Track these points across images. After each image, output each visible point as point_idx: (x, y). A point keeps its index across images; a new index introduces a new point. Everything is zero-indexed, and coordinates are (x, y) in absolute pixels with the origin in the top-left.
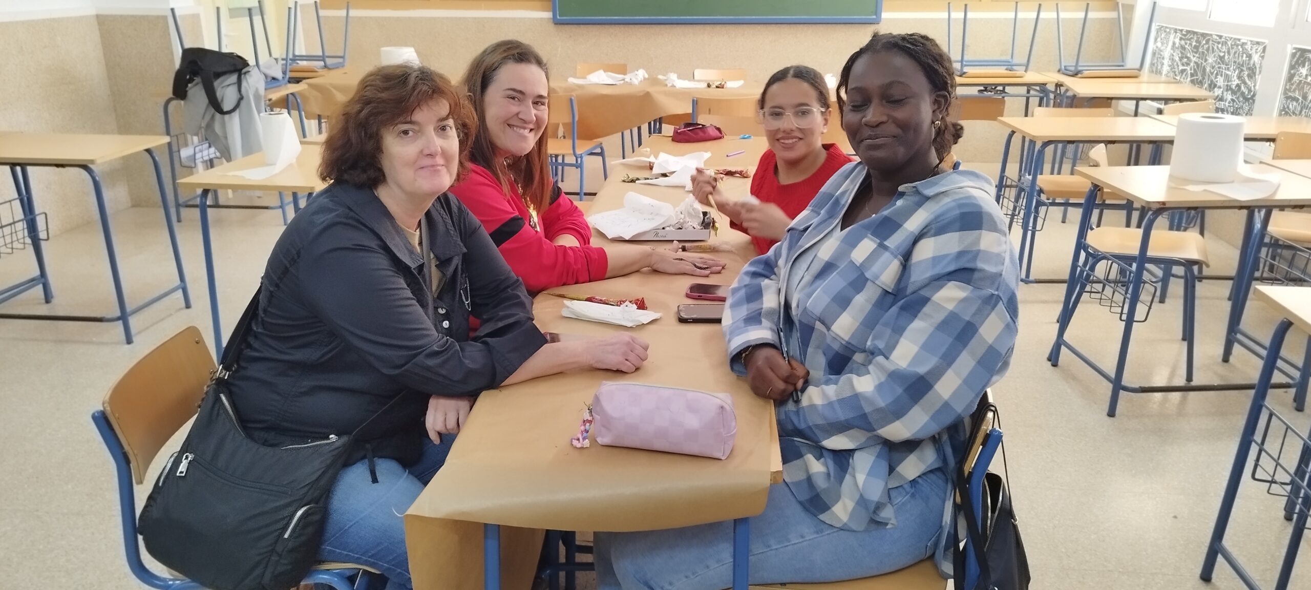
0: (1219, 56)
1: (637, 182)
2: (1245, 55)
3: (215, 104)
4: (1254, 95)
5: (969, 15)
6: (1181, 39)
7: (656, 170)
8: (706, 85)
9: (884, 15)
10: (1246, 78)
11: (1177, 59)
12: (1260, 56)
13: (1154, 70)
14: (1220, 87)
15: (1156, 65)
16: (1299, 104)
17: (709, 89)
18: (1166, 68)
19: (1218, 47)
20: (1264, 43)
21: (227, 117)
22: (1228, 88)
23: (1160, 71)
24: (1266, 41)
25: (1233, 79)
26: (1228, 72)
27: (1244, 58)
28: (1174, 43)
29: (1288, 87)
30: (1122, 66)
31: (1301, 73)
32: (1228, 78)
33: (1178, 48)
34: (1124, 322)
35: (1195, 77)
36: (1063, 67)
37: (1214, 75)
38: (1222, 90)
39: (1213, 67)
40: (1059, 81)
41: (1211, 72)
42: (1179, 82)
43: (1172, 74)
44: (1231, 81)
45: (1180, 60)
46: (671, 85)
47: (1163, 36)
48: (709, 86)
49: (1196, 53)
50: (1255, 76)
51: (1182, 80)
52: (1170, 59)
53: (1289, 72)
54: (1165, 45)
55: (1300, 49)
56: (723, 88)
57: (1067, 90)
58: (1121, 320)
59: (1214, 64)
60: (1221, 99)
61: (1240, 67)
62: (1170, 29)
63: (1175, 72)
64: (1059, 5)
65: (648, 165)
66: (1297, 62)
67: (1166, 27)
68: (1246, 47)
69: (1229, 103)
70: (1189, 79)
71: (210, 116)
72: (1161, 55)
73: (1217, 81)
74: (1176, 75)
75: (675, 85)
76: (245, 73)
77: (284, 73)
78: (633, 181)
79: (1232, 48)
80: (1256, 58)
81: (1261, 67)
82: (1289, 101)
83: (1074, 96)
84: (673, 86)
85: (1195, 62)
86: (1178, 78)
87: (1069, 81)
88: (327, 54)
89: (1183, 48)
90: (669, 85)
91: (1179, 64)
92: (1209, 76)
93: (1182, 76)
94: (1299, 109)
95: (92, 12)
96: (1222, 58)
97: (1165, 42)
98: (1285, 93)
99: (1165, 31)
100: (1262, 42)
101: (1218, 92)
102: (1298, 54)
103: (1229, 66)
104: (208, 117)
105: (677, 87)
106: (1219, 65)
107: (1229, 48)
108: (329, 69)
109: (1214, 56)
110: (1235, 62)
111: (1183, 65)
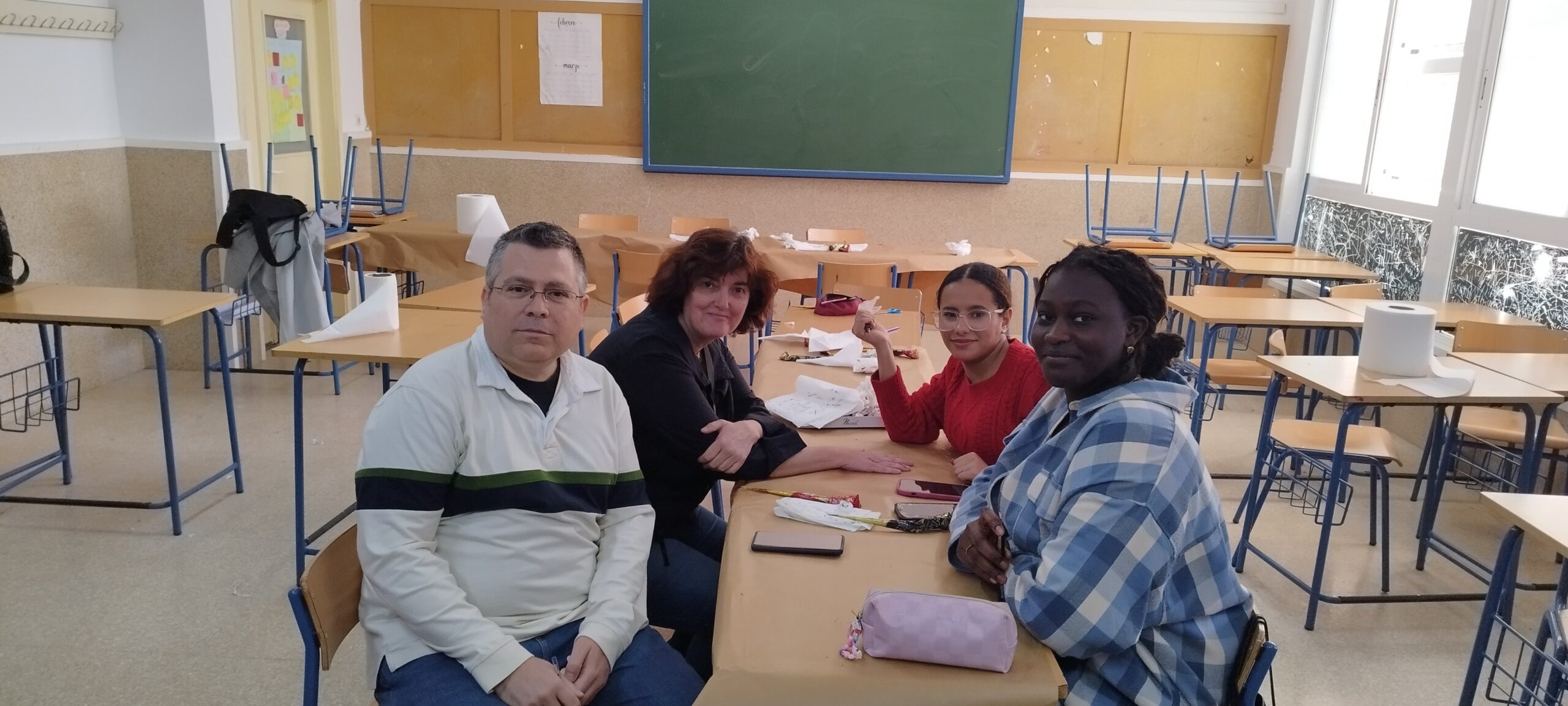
0: (1379, 233)
1: (797, 360)
2: (1407, 235)
3: (267, 253)
4: (1420, 277)
5: (1112, 178)
6: (1335, 213)
7: (812, 348)
8: (826, 248)
9: (1013, 175)
10: (1410, 259)
11: (1332, 234)
12: (1424, 236)
13: (1306, 244)
14: (1381, 267)
15: (1308, 238)
16: (1470, 290)
17: (831, 253)
18: (1319, 243)
19: (1377, 223)
20: (1429, 222)
21: (278, 269)
22: (1391, 268)
23: (1313, 246)
24: (1431, 221)
25: (1396, 259)
26: (1389, 252)
27: (1407, 238)
28: (1327, 217)
29: (1457, 271)
30: (1274, 239)
31: (1470, 257)
32: (1389, 258)
33: (1332, 222)
34: (1321, 526)
35: (1353, 255)
36: (1211, 239)
37: (1374, 253)
38: (1383, 269)
39: (1373, 245)
40: (1208, 254)
41: (1370, 251)
42: (1336, 260)
43: (1327, 250)
44: (1394, 261)
45: (1336, 236)
46: (789, 246)
47: (1314, 208)
48: (831, 249)
49: (1353, 229)
50: (1420, 257)
51: (1338, 256)
52: (1323, 234)
53: (1457, 255)
54: (1318, 218)
55: (1467, 232)
56: (847, 252)
57: (1218, 264)
58: (1317, 523)
59: (1374, 242)
60: (1383, 280)
61: (1402, 246)
62: (1323, 201)
63: (1330, 248)
64: (1205, 172)
65: (804, 341)
66: (1465, 245)
67: (1318, 200)
68: (1409, 225)
69: (1393, 284)
70: (1346, 256)
71: (258, 267)
72: (1313, 229)
73: (1378, 260)
74: (1330, 253)
75: (794, 247)
76: (303, 220)
77: (344, 220)
78: (793, 360)
79: (1393, 226)
80: (1420, 238)
81: (1426, 248)
82: (1458, 286)
83: (1227, 271)
84: (792, 248)
85: (1352, 239)
86: (1334, 254)
87: (1219, 254)
88: (386, 197)
89: (1338, 222)
90: (787, 247)
91: (1334, 239)
92: (1368, 254)
93: (1338, 252)
94: (1471, 294)
95: (122, 144)
96: (1382, 236)
97: (1317, 215)
98: (1454, 277)
99: (1317, 204)
100: (1426, 222)
101: (1379, 272)
102: (1466, 236)
103: (1391, 245)
104: (255, 269)
105: (797, 249)
106: (1379, 244)
107: (1389, 226)
108: (388, 215)
109: (1374, 233)
110: (1397, 241)
111: (1339, 240)
